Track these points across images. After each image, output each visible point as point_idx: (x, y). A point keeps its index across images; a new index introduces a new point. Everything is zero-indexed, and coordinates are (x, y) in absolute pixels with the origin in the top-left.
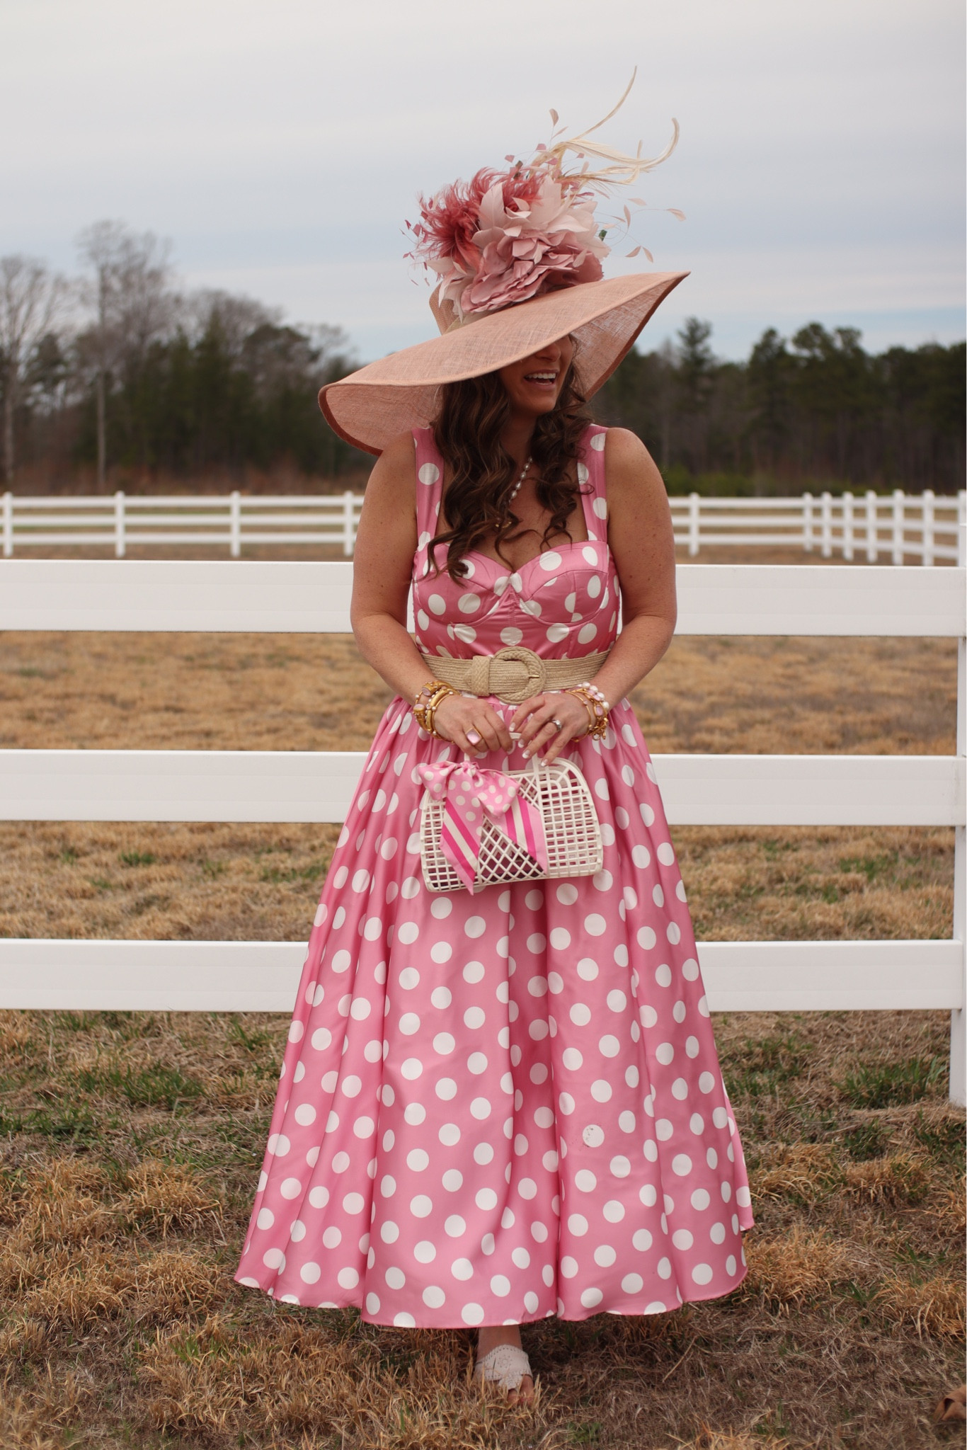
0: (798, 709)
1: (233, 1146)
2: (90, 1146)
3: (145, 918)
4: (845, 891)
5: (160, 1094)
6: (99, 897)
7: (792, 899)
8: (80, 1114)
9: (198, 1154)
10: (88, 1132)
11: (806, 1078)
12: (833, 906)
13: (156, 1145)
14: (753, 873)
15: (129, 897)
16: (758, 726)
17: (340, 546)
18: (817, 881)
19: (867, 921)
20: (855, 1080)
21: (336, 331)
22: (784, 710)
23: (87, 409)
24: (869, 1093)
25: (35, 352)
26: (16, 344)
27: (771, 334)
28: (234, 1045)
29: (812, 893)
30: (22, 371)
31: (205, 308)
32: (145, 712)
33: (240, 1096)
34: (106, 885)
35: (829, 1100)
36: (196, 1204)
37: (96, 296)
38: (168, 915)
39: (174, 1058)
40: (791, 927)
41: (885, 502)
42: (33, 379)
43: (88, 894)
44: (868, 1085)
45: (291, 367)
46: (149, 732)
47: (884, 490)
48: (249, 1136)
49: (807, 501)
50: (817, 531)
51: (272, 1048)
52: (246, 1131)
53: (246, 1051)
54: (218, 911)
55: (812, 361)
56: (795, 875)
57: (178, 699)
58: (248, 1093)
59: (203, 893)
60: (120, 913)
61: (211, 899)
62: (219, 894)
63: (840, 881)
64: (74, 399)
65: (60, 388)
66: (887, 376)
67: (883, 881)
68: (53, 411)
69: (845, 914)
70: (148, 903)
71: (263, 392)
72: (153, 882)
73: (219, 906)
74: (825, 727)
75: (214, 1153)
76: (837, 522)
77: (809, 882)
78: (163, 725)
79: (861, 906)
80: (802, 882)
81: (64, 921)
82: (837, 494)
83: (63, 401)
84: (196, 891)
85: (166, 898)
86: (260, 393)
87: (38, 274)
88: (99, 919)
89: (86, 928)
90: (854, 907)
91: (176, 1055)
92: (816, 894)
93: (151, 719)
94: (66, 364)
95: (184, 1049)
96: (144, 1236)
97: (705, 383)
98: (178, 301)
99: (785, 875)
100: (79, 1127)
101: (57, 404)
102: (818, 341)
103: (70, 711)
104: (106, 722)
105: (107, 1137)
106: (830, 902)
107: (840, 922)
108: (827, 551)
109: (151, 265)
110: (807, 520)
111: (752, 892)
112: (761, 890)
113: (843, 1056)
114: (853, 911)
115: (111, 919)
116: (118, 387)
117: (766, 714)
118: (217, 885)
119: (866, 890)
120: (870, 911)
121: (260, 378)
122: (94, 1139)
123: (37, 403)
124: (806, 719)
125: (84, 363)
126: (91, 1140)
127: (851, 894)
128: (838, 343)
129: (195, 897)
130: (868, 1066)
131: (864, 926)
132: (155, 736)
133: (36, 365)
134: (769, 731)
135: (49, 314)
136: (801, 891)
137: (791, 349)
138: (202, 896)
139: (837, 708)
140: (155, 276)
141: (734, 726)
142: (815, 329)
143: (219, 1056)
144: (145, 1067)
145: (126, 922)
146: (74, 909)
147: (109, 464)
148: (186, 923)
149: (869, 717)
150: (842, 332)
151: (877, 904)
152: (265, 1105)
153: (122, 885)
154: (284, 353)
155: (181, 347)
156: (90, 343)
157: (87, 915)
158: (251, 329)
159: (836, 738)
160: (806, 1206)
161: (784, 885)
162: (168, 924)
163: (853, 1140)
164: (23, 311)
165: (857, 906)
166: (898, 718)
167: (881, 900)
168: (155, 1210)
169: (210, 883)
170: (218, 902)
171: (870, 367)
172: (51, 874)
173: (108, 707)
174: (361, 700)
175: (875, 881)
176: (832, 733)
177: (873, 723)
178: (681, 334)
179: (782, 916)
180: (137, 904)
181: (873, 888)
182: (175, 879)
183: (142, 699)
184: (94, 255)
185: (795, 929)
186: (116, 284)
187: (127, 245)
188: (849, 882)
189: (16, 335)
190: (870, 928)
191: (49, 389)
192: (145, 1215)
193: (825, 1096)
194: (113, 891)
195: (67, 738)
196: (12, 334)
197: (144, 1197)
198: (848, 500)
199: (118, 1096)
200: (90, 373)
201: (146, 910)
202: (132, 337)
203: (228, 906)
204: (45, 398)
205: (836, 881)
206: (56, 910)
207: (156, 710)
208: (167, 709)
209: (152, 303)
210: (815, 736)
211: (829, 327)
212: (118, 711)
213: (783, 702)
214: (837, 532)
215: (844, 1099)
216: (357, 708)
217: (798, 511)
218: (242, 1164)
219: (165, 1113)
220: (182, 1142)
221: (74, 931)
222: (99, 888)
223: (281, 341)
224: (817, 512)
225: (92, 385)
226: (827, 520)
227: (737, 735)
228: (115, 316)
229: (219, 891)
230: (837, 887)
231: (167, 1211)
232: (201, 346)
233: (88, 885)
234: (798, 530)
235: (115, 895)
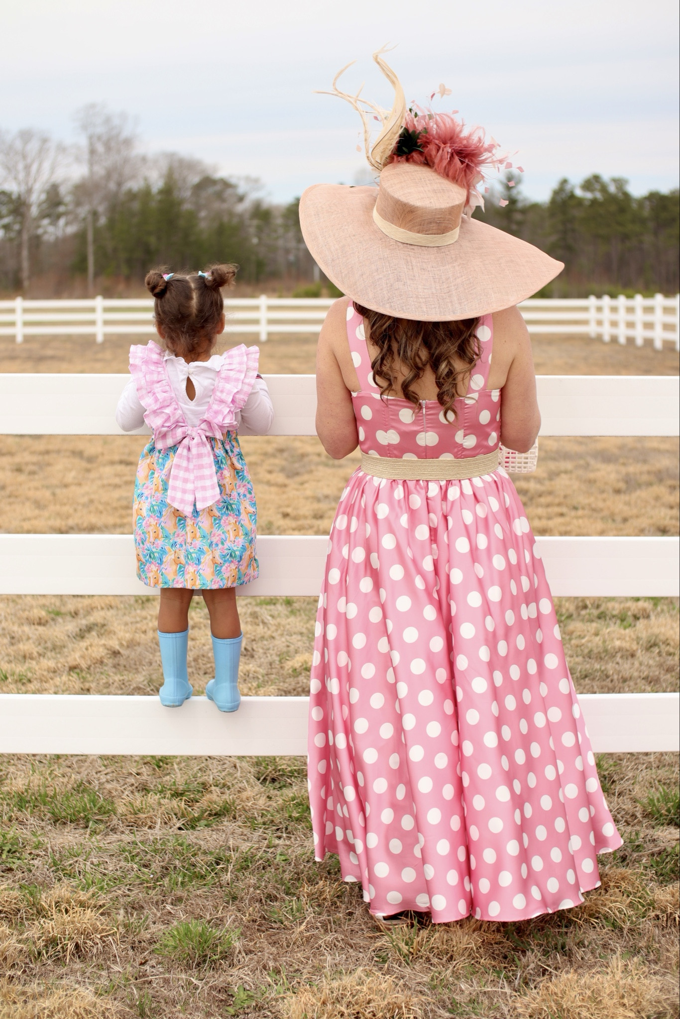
0: (592, 462)
1: (135, 866)
2: (14, 867)
3: (83, 644)
4: (636, 618)
5: (79, 812)
6: (52, 623)
7: (594, 625)
8: (8, 836)
9: (105, 875)
10: (15, 852)
11: (614, 794)
12: (627, 631)
13: (71, 865)
14: (564, 602)
15: (74, 624)
16: (563, 476)
17: (257, 335)
18: (613, 609)
19: (655, 645)
20: (655, 798)
21: (256, 181)
22: (582, 462)
23: (81, 236)
24: (667, 811)
25: (43, 197)
26: (29, 191)
27: (565, 182)
28: (145, 764)
29: (610, 619)
30: (34, 211)
31: (164, 165)
32: (104, 465)
33: (144, 816)
34: (58, 614)
35: (634, 816)
36: (96, 930)
37: (86, 156)
38: (103, 642)
39: (95, 776)
40: (596, 651)
41: (649, 302)
42: (43, 216)
43: (43, 621)
44: (666, 804)
45: (225, 206)
46: (105, 482)
47: (648, 293)
48: (149, 857)
49: (592, 301)
50: (600, 323)
51: (176, 766)
52: (147, 852)
53: (154, 769)
54: (143, 636)
55: (594, 202)
56: (596, 603)
57: (130, 454)
58: (152, 813)
59: (133, 620)
60: (66, 638)
61: (138, 625)
62: (145, 622)
63: (632, 609)
64: (71, 230)
65: (62, 222)
66: (646, 212)
67: (665, 608)
68: (57, 238)
69: (638, 639)
70: (89, 629)
71: (204, 225)
72: (95, 610)
73: (145, 632)
74: (613, 476)
75: (119, 873)
76: (614, 317)
77: (608, 609)
78: (117, 475)
79: (650, 631)
80: (602, 609)
81: (21, 646)
82: (613, 296)
83: (64, 230)
84: (127, 619)
85: (103, 625)
86: (203, 225)
87: (45, 141)
88: (49, 645)
89: (38, 653)
90: (645, 632)
91: (96, 773)
92: (614, 620)
93: (108, 470)
94: (66, 205)
95: (103, 768)
96: (49, 962)
97: (518, 217)
98: (144, 159)
99: (588, 603)
100: (6, 848)
101: (60, 233)
102: (597, 186)
103: (49, 464)
104: (73, 474)
105: (30, 857)
106: (625, 628)
107: (635, 647)
108: (607, 338)
109: (126, 133)
110: (592, 315)
111: (563, 618)
112: (570, 616)
113: (644, 774)
114: (644, 635)
115: (58, 644)
116: (103, 221)
117: (568, 465)
118: (144, 613)
119: (653, 617)
120: (657, 636)
121: (203, 214)
122: (19, 859)
123: (45, 232)
124: (598, 470)
125: (78, 204)
126: (16, 861)
127: (641, 620)
128: (612, 189)
129: (126, 624)
130: (664, 784)
131: (652, 649)
132: (109, 485)
133: (45, 206)
134: (571, 479)
135: (53, 170)
136: (601, 616)
137: (579, 193)
138: (132, 623)
139: (621, 460)
140: (128, 142)
141: (545, 475)
142: (596, 178)
143: (131, 774)
144: (70, 786)
145: (70, 645)
146: (31, 635)
147: (97, 275)
148: (117, 647)
149: (645, 468)
150: (615, 180)
151: (663, 630)
152: (166, 823)
153: (70, 613)
154: (220, 196)
155: (146, 193)
156: (83, 190)
157: (40, 641)
158: (195, 179)
159: (622, 485)
160: (621, 929)
161: (588, 611)
162: (101, 649)
163: (657, 862)
164: (34, 168)
165: (647, 631)
166: (668, 470)
167: (665, 625)
168: (60, 939)
169: (138, 611)
170: (144, 629)
171: (634, 206)
172: (17, 604)
173: (76, 461)
174: (265, 454)
175: (659, 608)
176: (618, 481)
177: (649, 473)
178: (501, 182)
179: (589, 641)
180: (81, 630)
181: (658, 615)
182: (111, 607)
183: (103, 454)
184: (85, 127)
185: (599, 653)
186: (100, 148)
187: (108, 120)
188: (639, 610)
189: (30, 184)
190: (657, 651)
191: (54, 223)
192: (52, 942)
193: (631, 812)
194: (62, 618)
195: (43, 486)
196: (27, 184)
197: (51, 926)
198: (622, 301)
199: (45, 815)
200: (83, 211)
201: (87, 635)
202: (112, 186)
203: (151, 632)
204: (51, 229)
205: (629, 609)
206: (17, 635)
207: (112, 463)
208: (121, 462)
209: (126, 161)
210: (606, 483)
211: (606, 177)
212: (84, 464)
213: (579, 456)
214: (614, 324)
215: (647, 815)
216: (263, 461)
217: (585, 309)
218: (141, 884)
219: (82, 831)
220: (92, 863)
221: (28, 655)
222: (53, 615)
223: (218, 187)
224: (599, 309)
225: (84, 219)
226: (607, 315)
227: (547, 483)
228: (100, 171)
229: (146, 618)
230: (629, 613)
231: (71, 939)
232: (161, 192)
233: (43, 613)
234: (585, 322)
235: (64, 622)
